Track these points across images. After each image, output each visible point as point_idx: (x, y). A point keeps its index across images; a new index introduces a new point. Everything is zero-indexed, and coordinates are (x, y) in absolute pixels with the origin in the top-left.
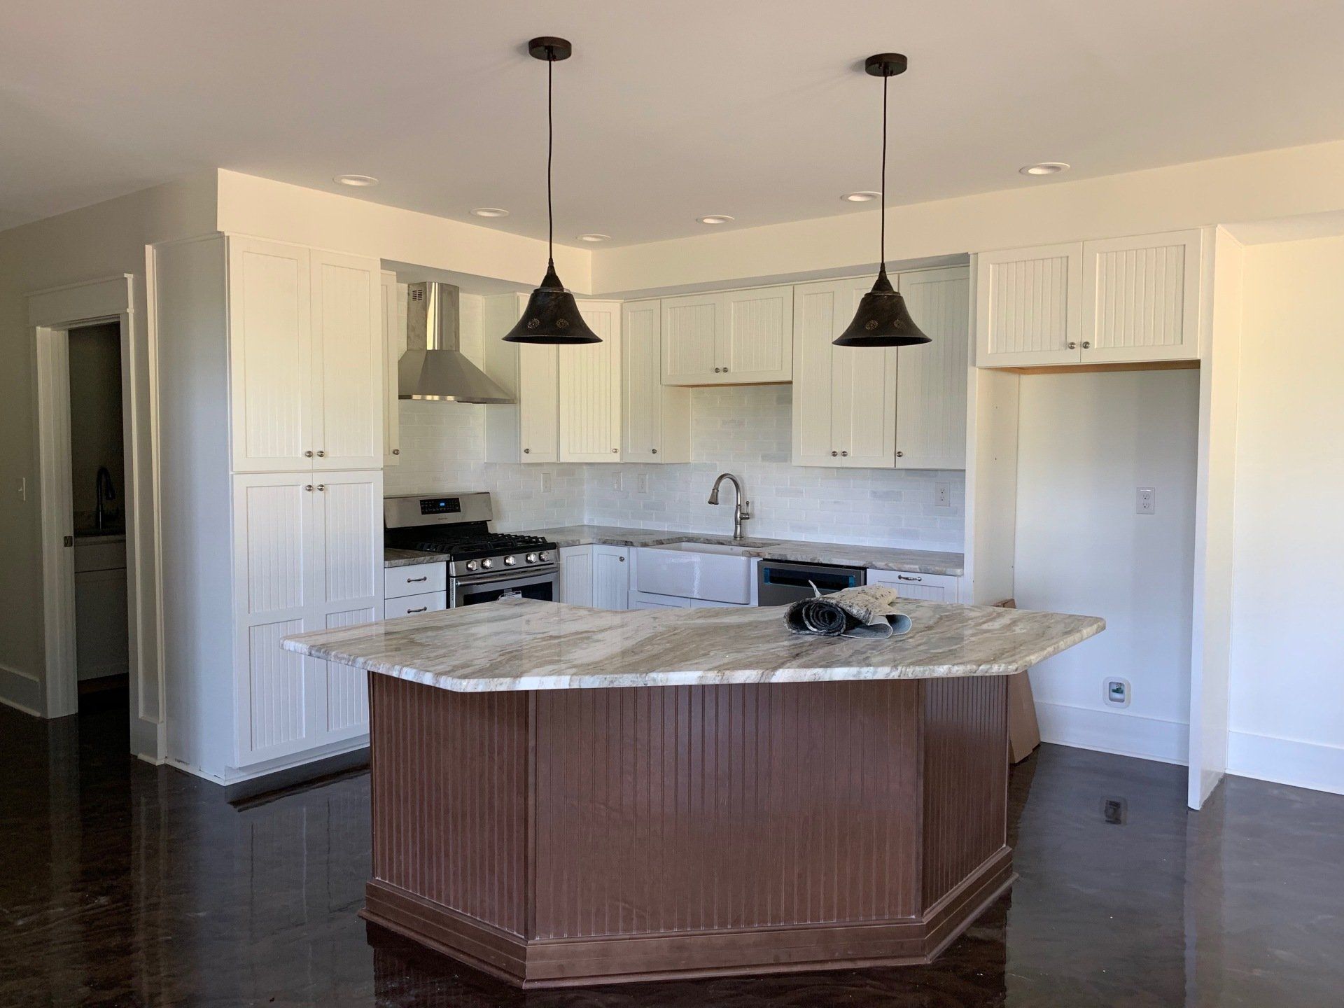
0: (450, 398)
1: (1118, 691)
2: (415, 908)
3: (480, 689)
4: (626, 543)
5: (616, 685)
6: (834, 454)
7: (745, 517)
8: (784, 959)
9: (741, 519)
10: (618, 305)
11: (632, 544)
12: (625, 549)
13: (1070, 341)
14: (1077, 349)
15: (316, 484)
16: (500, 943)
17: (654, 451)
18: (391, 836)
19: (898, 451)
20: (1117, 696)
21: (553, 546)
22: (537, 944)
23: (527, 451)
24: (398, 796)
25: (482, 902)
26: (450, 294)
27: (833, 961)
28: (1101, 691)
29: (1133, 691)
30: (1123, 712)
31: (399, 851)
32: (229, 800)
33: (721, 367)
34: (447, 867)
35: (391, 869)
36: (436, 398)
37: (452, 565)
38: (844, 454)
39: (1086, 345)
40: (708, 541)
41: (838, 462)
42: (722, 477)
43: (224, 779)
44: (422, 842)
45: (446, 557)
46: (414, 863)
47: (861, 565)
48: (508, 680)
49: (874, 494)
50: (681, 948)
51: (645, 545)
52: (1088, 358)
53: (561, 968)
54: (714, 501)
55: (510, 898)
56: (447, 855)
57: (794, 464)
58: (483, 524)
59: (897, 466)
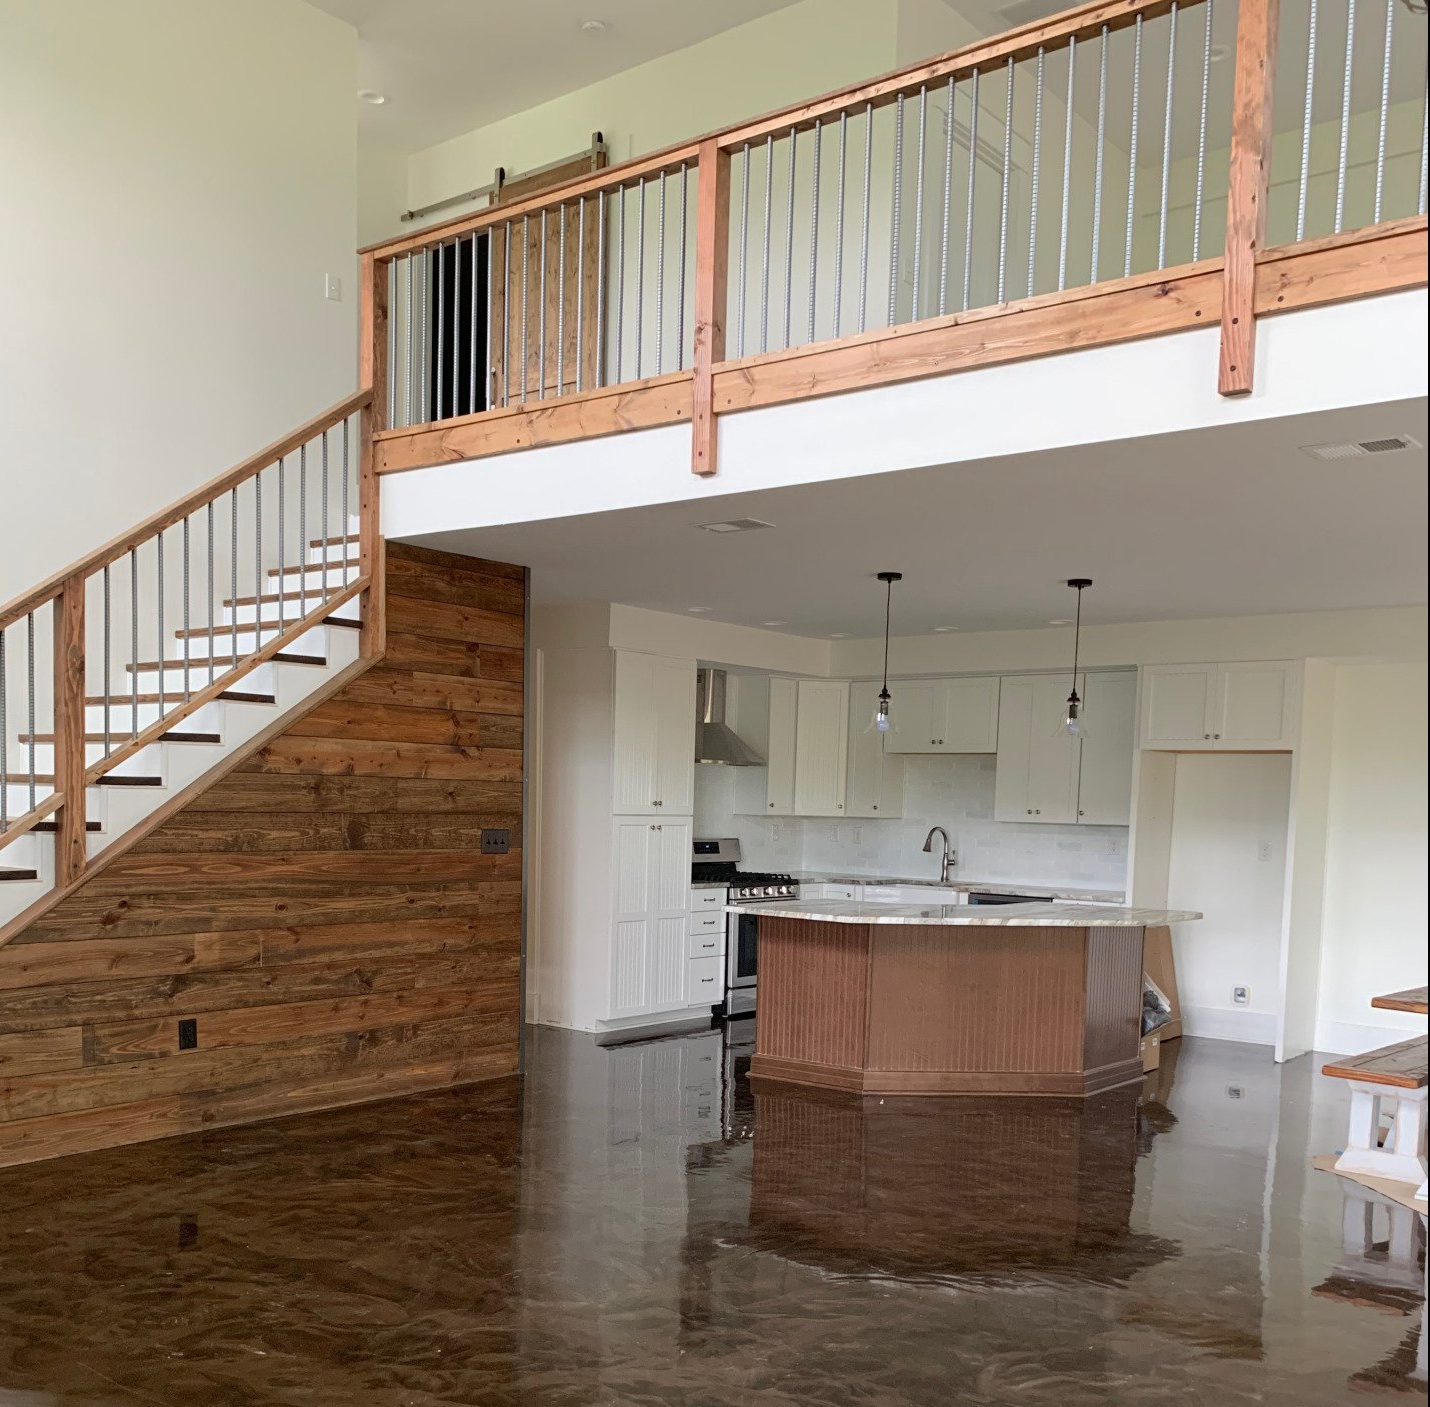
0: (721, 762)
1: (1242, 995)
2: (789, 1065)
4: (853, 882)
6: (1030, 812)
7: (951, 863)
9: (948, 864)
10: (847, 685)
11: (858, 883)
12: (852, 886)
13: (1206, 733)
14: (1212, 739)
15: (656, 825)
16: (846, 1074)
17: (875, 808)
18: (770, 1027)
19: (1080, 811)
20: (1241, 999)
21: (796, 882)
22: (869, 1072)
23: (772, 805)
24: (776, 1002)
25: (834, 1054)
26: (721, 675)
27: (1032, 1092)
28: (1230, 994)
29: (1251, 993)
30: (1246, 1011)
31: (775, 1034)
32: (599, 1042)
33: (937, 739)
34: (810, 1038)
35: (769, 1046)
36: (710, 761)
37: (732, 890)
38: (1038, 812)
39: (1217, 737)
40: (919, 883)
41: (1032, 818)
42: (934, 830)
43: (594, 1028)
44: (793, 1029)
45: (728, 884)
46: (786, 1040)
47: (1048, 896)
49: (1060, 845)
50: (948, 1079)
51: (869, 883)
52: (1217, 746)
54: (927, 848)
55: (853, 1048)
56: (810, 1031)
57: (996, 819)
58: (732, 865)
59: (1079, 822)
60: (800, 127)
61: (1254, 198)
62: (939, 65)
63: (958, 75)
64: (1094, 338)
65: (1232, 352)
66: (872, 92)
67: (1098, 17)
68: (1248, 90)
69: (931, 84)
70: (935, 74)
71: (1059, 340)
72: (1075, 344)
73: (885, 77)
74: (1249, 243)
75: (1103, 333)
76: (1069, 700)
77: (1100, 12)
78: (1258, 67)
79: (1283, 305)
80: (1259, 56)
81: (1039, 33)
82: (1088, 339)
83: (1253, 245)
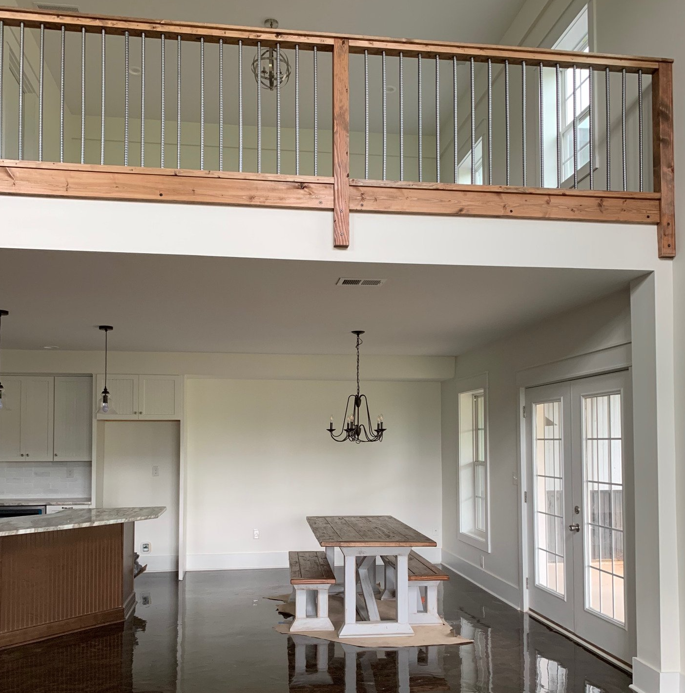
1: (146, 547)
3: (7, 534)
5: (49, 530)
6: (22, 455)
8: (83, 626)
13: (134, 411)
14: (137, 414)
19: (55, 453)
20: (146, 549)
29: (152, 547)
30: (149, 555)
38: (27, 455)
39: (141, 413)
47: (43, 504)
48: (15, 531)
52: (141, 417)
53: (10, 641)
59: (54, 460)
60: (47, 26)
61: (347, 153)
62: (157, 25)
63: (167, 35)
64: (264, 202)
65: (341, 225)
66: (109, 24)
67: (258, 36)
68: (341, 101)
69: (150, 34)
70: (155, 30)
71: (243, 199)
72: (252, 203)
73: (120, 19)
74: (346, 174)
75: (269, 201)
76: (103, 392)
77: (259, 34)
78: (345, 91)
79: (364, 208)
80: (346, 87)
81: (223, 32)
82: (260, 202)
83: (348, 176)
